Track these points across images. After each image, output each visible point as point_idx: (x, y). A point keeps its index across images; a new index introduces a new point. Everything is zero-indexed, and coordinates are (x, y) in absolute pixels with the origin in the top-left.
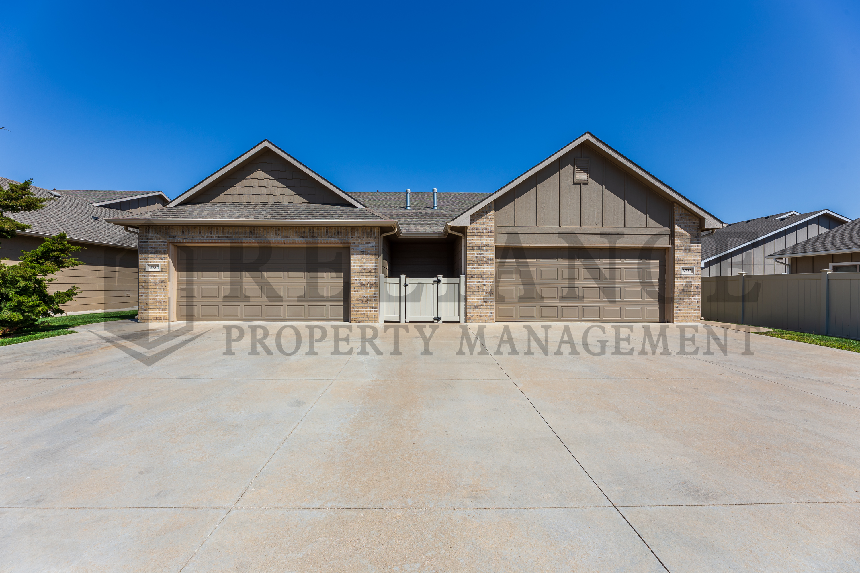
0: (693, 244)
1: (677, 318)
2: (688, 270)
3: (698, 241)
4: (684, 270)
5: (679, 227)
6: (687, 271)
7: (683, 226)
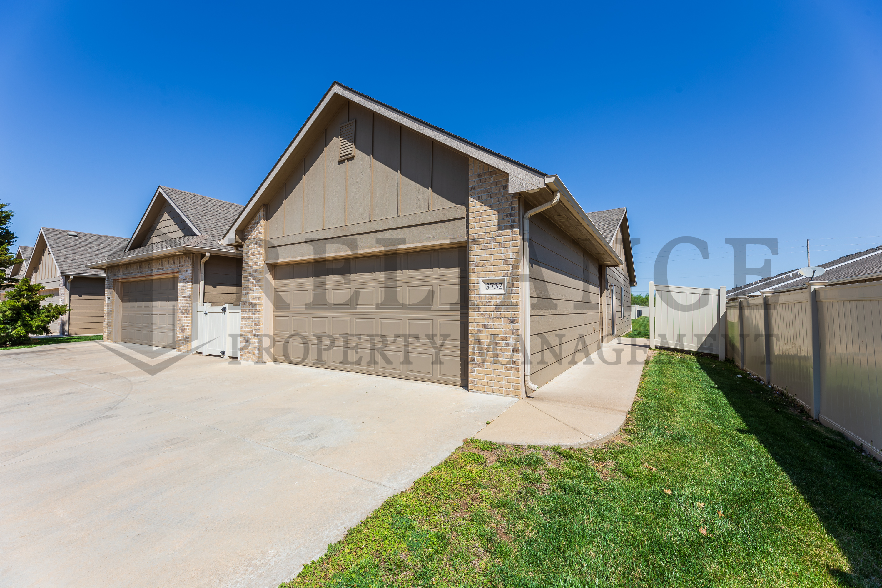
0: (504, 229)
1: (474, 382)
2: (497, 284)
3: (513, 224)
4: (488, 284)
5: (477, 200)
6: (495, 286)
7: (484, 196)
